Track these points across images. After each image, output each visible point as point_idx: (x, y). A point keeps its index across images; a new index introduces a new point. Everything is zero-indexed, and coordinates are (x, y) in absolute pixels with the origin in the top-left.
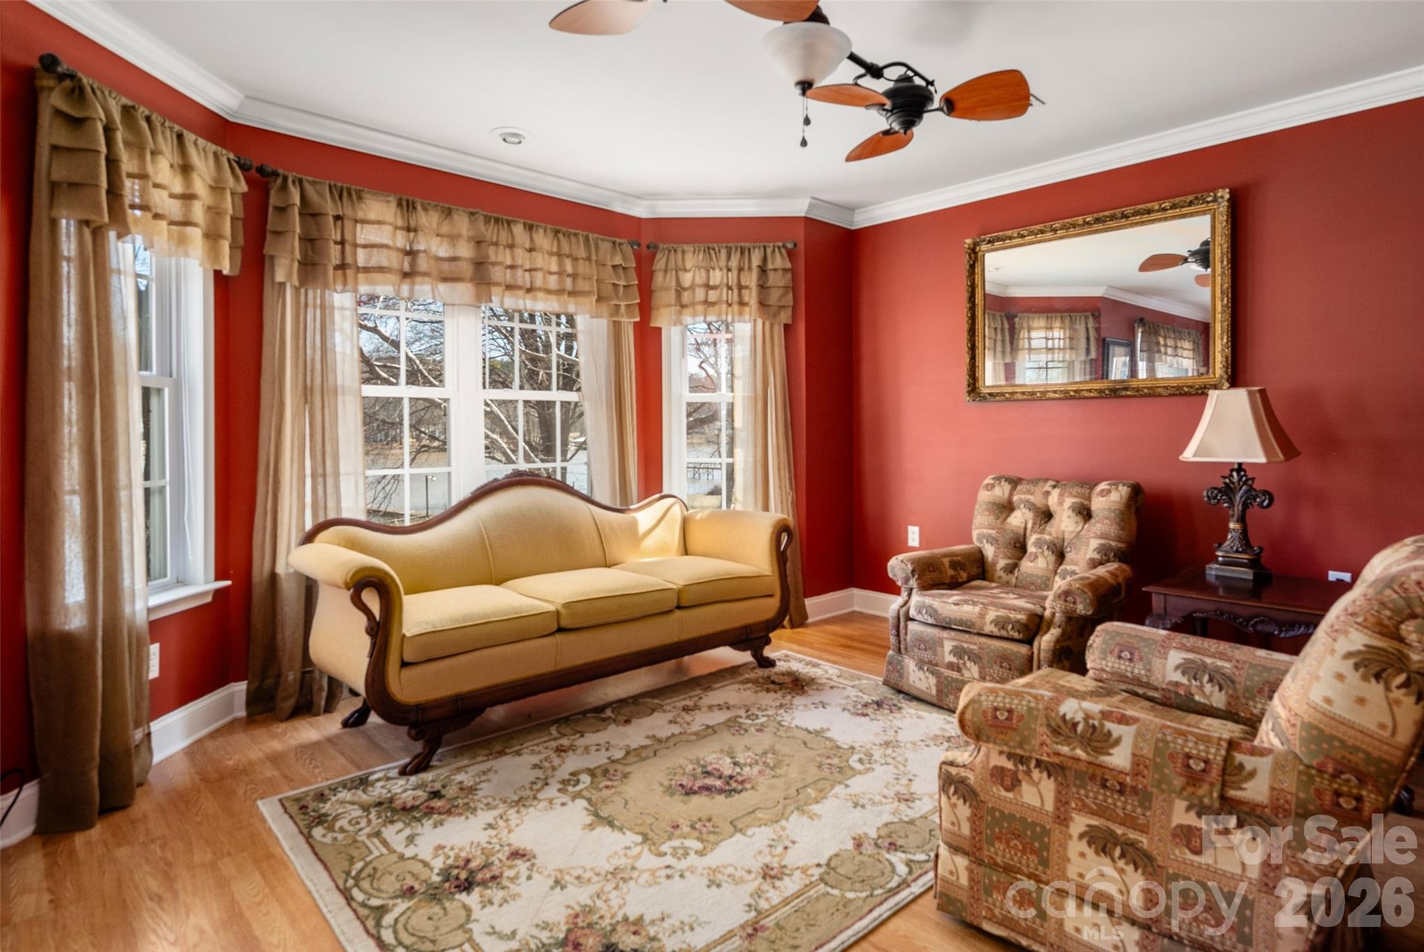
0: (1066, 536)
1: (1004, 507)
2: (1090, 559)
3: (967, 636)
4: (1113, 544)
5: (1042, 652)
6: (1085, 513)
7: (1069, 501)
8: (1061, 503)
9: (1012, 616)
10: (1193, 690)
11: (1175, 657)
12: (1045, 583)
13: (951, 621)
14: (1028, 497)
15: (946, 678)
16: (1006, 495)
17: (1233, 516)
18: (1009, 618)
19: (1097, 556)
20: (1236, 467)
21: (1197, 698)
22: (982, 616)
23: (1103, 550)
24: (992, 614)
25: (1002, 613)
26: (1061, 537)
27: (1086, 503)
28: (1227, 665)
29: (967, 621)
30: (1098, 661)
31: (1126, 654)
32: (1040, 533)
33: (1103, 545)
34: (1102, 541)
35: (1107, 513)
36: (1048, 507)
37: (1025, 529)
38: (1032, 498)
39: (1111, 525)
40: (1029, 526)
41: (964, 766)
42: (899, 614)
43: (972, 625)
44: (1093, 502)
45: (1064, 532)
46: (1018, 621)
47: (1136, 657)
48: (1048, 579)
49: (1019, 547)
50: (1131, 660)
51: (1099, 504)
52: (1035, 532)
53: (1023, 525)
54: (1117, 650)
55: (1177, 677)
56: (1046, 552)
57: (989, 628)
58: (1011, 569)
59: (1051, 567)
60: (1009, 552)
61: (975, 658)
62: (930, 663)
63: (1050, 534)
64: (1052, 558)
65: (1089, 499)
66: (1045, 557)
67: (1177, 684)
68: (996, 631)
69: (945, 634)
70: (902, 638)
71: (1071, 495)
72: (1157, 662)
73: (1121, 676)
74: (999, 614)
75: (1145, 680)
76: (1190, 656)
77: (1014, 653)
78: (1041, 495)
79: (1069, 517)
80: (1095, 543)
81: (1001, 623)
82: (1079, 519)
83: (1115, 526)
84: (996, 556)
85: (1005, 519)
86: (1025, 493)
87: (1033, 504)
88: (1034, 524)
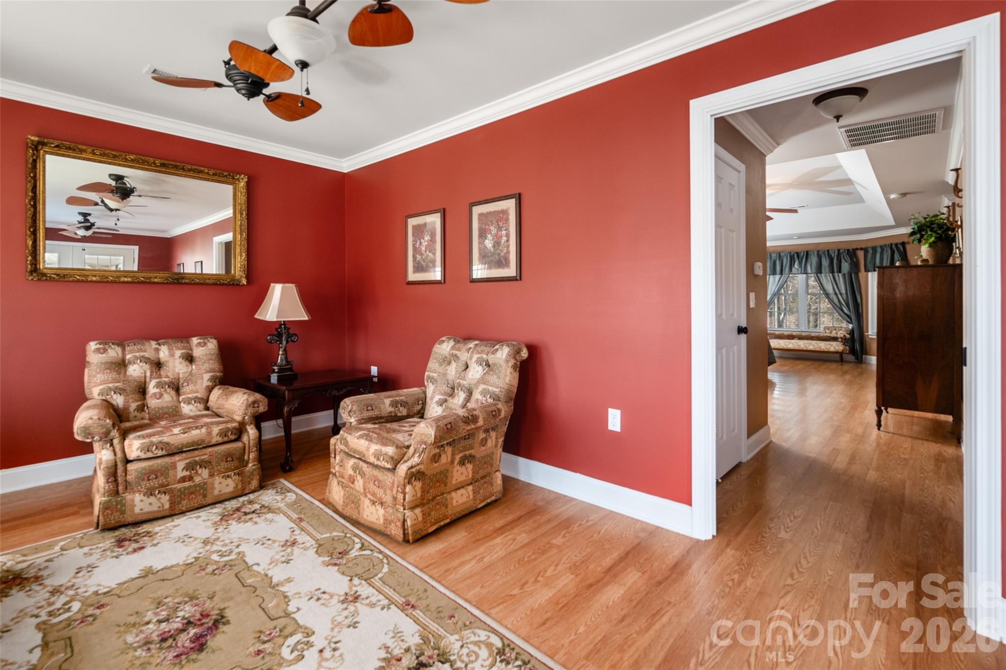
0: (181, 376)
1: (119, 364)
2: (206, 386)
3: (196, 452)
4: (218, 374)
5: (251, 441)
6: (190, 359)
7: (178, 353)
8: (172, 355)
9: (229, 426)
10: (397, 412)
11: (387, 401)
12: (176, 411)
13: (183, 446)
14: (142, 354)
15: (179, 490)
16: (120, 355)
17: (282, 347)
18: (228, 428)
19: (210, 384)
20: (282, 323)
21: (399, 414)
22: (209, 433)
23: (213, 379)
24: (216, 430)
25: (222, 427)
26: (176, 376)
27: (190, 352)
28: (403, 398)
29: (198, 441)
30: (359, 416)
31: (370, 408)
32: (158, 378)
33: (213, 376)
34: (211, 374)
35: (209, 357)
36: (159, 359)
37: (145, 377)
38: (146, 355)
39: (214, 363)
40: (148, 374)
41: (418, 465)
42: (116, 462)
43: (203, 441)
44: (194, 351)
45: (179, 374)
46: (234, 428)
47: (374, 408)
48: (177, 407)
49: (142, 390)
50: (372, 409)
51: (198, 352)
52: (154, 378)
53: (143, 375)
54: (365, 408)
55: (391, 409)
56: (168, 390)
57: (216, 439)
58: (141, 408)
59: (175, 398)
60: (136, 396)
61: (203, 464)
62: (162, 486)
63: (167, 377)
64: (173, 393)
65: (191, 349)
66: (169, 394)
67: (391, 412)
68: (220, 440)
69: (177, 458)
70: (120, 480)
71: (178, 348)
72: (382, 406)
73: (370, 418)
74: (221, 428)
75: (380, 416)
76: (391, 399)
77: (235, 449)
78: (153, 352)
79: (181, 363)
80: (207, 376)
81: (223, 433)
82: (187, 363)
83: (217, 364)
84: (126, 401)
85: (125, 373)
86: (138, 352)
87: (148, 359)
88: (152, 372)
